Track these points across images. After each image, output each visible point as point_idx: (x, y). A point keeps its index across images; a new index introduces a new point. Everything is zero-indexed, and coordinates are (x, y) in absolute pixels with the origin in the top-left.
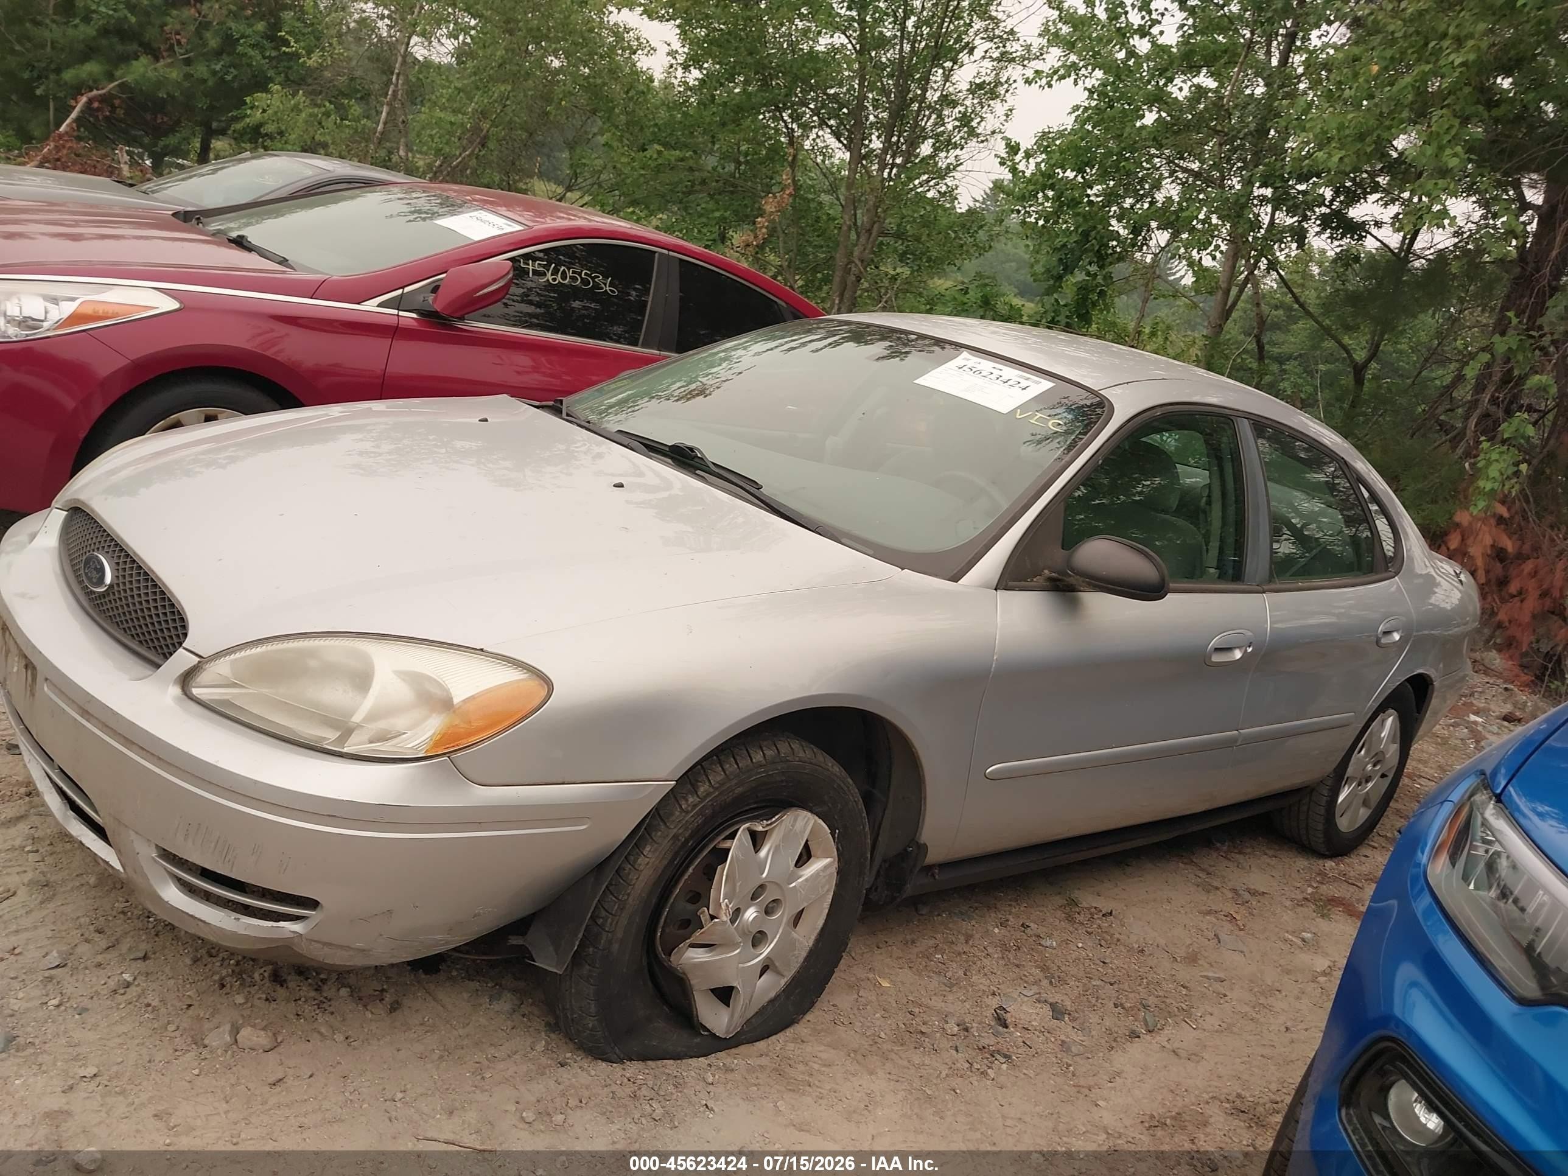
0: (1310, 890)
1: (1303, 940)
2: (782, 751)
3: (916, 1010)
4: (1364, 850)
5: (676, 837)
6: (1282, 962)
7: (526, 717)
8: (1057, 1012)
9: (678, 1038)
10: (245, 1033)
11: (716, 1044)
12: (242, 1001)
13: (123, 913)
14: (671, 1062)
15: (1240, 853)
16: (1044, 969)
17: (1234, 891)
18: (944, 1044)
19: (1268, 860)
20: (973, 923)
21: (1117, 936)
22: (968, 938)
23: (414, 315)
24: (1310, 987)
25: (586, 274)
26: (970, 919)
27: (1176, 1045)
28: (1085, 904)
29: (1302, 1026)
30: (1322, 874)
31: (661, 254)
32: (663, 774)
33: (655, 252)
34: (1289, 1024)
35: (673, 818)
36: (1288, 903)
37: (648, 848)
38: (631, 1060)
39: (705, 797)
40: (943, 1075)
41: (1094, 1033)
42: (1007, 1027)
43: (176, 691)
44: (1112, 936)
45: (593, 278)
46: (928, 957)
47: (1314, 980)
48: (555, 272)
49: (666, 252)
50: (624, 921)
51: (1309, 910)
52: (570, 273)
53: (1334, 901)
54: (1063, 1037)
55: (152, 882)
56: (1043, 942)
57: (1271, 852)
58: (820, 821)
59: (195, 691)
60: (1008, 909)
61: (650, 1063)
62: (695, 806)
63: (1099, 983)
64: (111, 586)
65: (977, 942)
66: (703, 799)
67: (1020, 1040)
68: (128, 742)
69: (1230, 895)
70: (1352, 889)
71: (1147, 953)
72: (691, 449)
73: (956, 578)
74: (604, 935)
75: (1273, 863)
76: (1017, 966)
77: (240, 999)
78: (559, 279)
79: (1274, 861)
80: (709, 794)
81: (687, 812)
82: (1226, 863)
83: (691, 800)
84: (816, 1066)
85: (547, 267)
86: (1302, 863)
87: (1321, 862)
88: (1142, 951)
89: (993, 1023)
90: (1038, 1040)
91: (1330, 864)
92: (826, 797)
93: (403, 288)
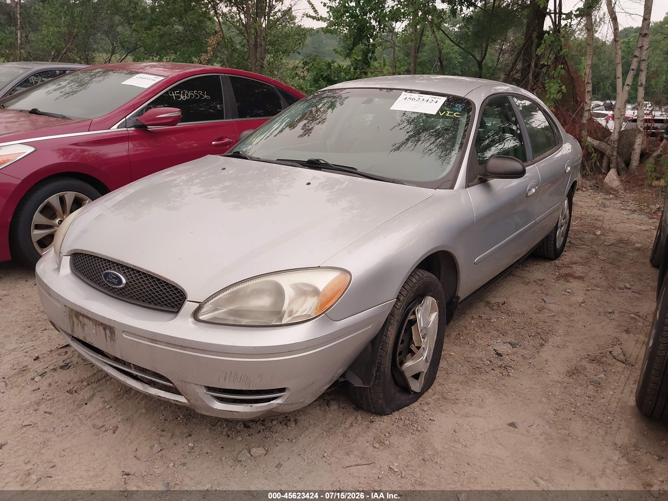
0: (557, 273)
1: (568, 292)
2: (420, 275)
3: (471, 360)
4: (564, 253)
5: (398, 320)
6: (567, 303)
7: (346, 289)
8: (513, 345)
9: (404, 397)
10: (253, 451)
11: (418, 396)
12: (241, 439)
13: (165, 420)
14: (407, 408)
15: (526, 267)
16: (497, 330)
17: (535, 281)
18: (488, 369)
19: (536, 266)
20: (463, 321)
21: (512, 310)
22: (466, 327)
23: (133, 129)
24: (581, 309)
25: (196, 92)
26: (461, 320)
27: (557, 344)
28: (493, 302)
29: (588, 324)
30: (557, 266)
31: (222, 76)
32: (392, 298)
33: (219, 76)
34: (584, 324)
35: (395, 313)
36: (553, 281)
37: (390, 327)
38: (394, 412)
39: (403, 301)
40: (497, 381)
41: (530, 349)
42: (502, 356)
43: (191, 320)
44: (510, 311)
45: (199, 93)
46: (459, 339)
47: (580, 306)
48: (184, 95)
49: (223, 75)
50: (388, 358)
51: (562, 281)
52: (189, 94)
53: (567, 275)
54: (521, 354)
55: (207, 402)
56: (491, 321)
57: (535, 263)
58: (433, 299)
59: (201, 318)
60: (470, 312)
61: (400, 410)
62: (401, 306)
63: (518, 330)
64: (127, 283)
65: (470, 328)
66: (403, 303)
67: (509, 359)
68: (182, 347)
69: (535, 283)
70: (569, 268)
71: (526, 314)
72: (318, 160)
73: (452, 187)
74: (382, 366)
75: (539, 267)
76: (488, 332)
77: (239, 439)
78: (186, 97)
79: (538, 266)
80: (404, 300)
81: (399, 309)
82: (524, 272)
83: (399, 304)
84: (454, 392)
85: (180, 93)
86: (548, 264)
87: (553, 262)
88: (524, 313)
89: (497, 356)
90: (515, 357)
91: (557, 262)
92: (433, 289)
93: (125, 117)
